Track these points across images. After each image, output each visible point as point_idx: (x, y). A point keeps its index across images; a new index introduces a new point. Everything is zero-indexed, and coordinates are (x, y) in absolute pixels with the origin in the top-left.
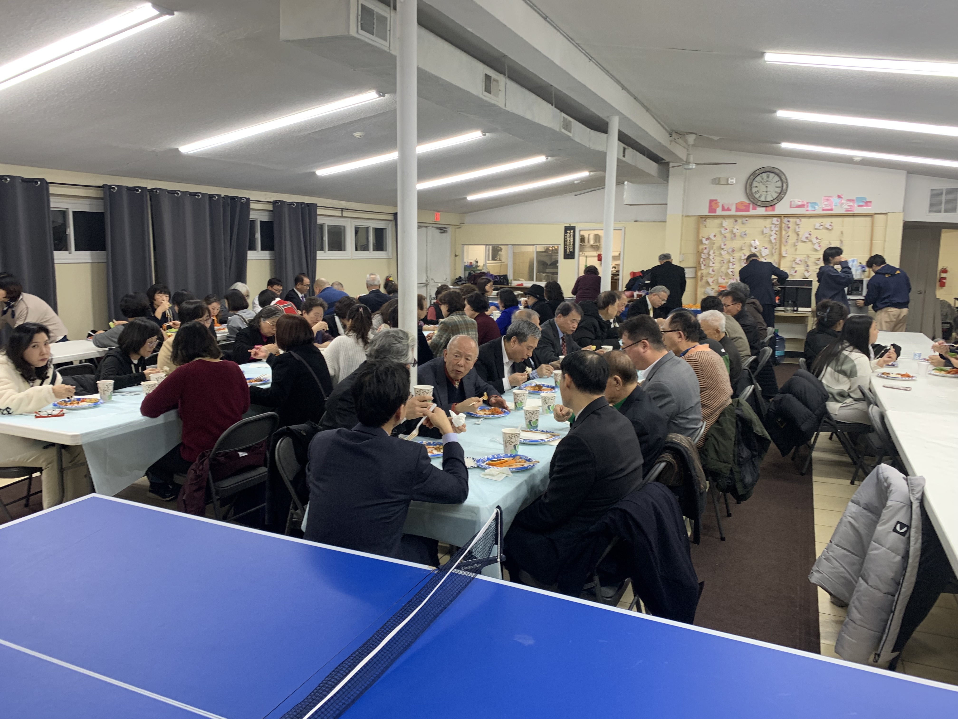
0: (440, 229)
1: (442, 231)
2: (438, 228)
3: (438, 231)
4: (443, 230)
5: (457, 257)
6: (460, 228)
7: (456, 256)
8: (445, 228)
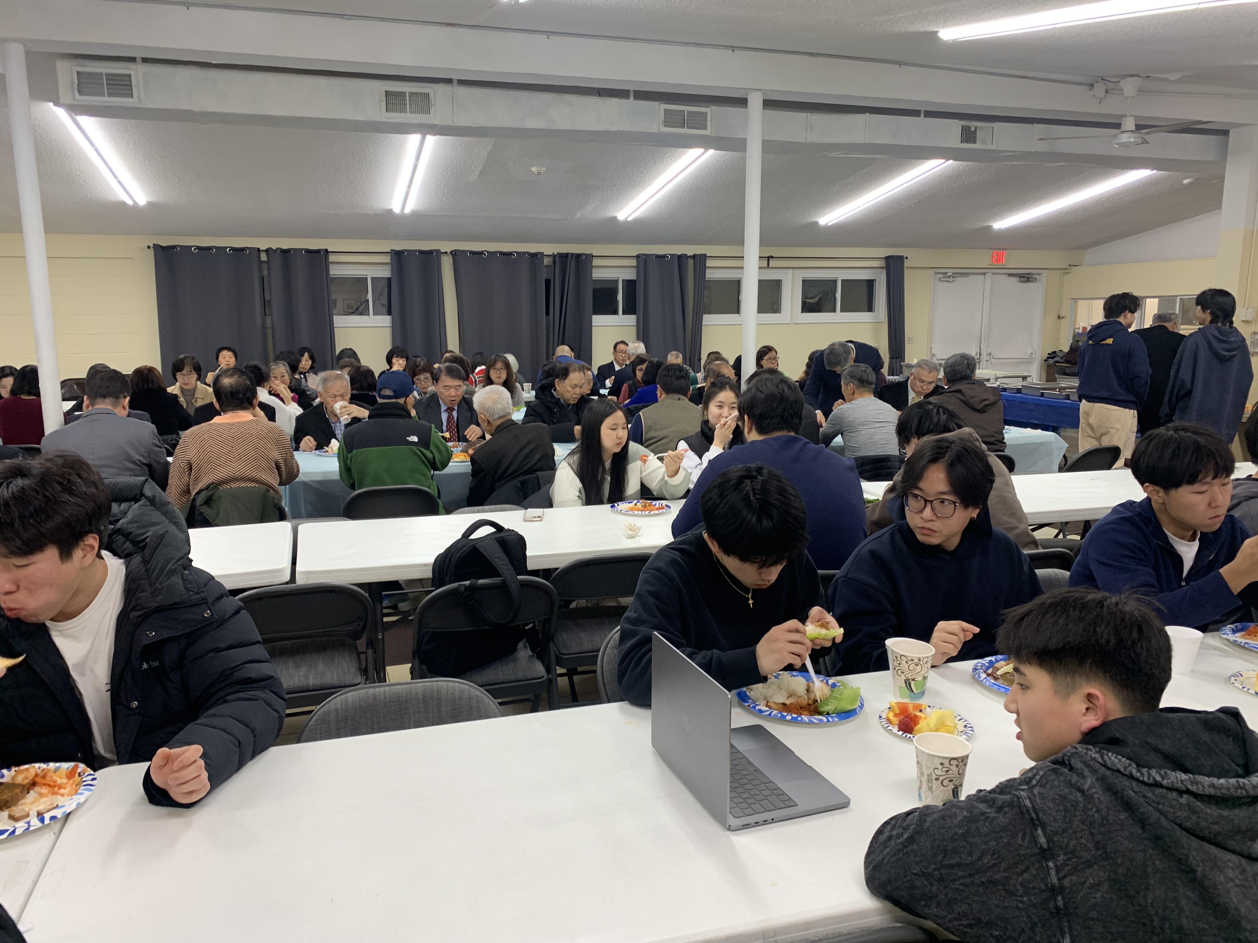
0: (1021, 276)
1: (1023, 279)
2: (1010, 275)
3: (1016, 279)
4: (1026, 278)
5: (1063, 320)
6: (1068, 273)
7: (1059, 317)
8: (1029, 274)
